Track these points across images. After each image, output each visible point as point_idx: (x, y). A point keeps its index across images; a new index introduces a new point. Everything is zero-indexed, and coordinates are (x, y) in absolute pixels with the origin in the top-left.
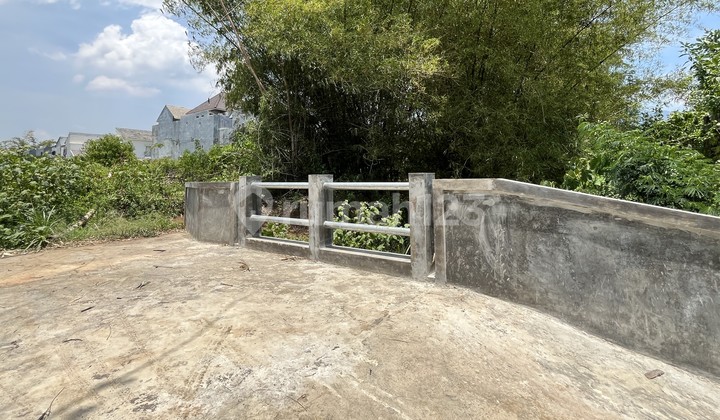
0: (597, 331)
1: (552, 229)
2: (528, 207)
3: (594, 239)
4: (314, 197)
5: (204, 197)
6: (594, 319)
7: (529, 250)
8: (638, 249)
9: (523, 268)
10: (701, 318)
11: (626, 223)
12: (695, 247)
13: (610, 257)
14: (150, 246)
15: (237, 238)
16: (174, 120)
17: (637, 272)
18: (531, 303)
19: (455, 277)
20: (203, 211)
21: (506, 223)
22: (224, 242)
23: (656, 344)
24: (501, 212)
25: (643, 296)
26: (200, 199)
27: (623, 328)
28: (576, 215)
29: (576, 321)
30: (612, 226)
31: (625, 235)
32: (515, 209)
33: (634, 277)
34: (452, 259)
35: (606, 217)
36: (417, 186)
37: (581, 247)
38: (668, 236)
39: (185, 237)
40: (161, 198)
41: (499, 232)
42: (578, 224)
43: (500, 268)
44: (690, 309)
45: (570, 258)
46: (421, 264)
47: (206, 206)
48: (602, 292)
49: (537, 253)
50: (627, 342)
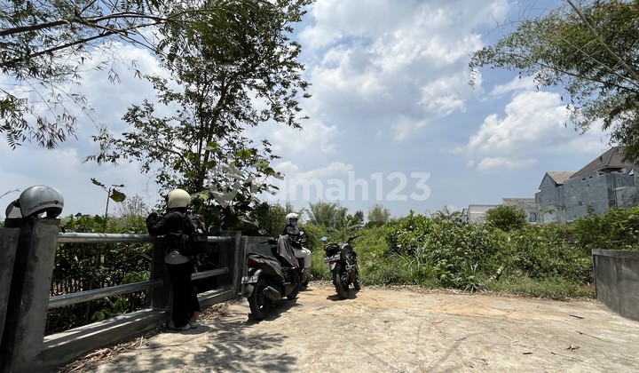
5: (623, 267)
14: (563, 310)
16: (557, 185)
20: (624, 283)
26: (618, 269)
39: (601, 308)
40: (562, 262)
47: (629, 278)
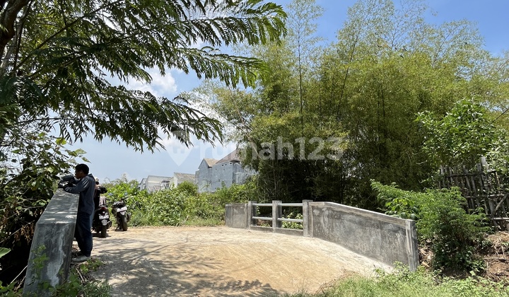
0: (351, 249)
1: (339, 218)
2: (334, 211)
3: (350, 221)
4: (274, 209)
5: (235, 210)
6: (350, 245)
7: (334, 224)
8: (360, 223)
9: (332, 231)
10: (374, 243)
11: (357, 215)
12: (373, 222)
13: (354, 226)
15: (247, 226)
16: (209, 167)
17: (360, 230)
18: (335, 242)
19: (316, 235)
20: (234, 215)
21: (328, 216)
22: (243, 228)
23: (364, 252)
24: (327, 213)
25: (361, 237)
26: (233, 211)
27: (357, 247)
28: (345, 213)
29: (346, 246)
30: (354, 216)
31: (357, 219)
32: (330, 212)
33: (359, 232)
34: (314, 229)
35: (352, 214)
36: (305, 205)
37: (347, 223)
38: (367, 219)
39: (227, 228)
41: (326, 219)
42: (346, 216)
43: (327, 231)
44: (372, 241)
45: (344, 227)
46: (306, 231)
47: (236, 214)
48: (352, 237)
49: (336, 226)
50: (357, 252)
